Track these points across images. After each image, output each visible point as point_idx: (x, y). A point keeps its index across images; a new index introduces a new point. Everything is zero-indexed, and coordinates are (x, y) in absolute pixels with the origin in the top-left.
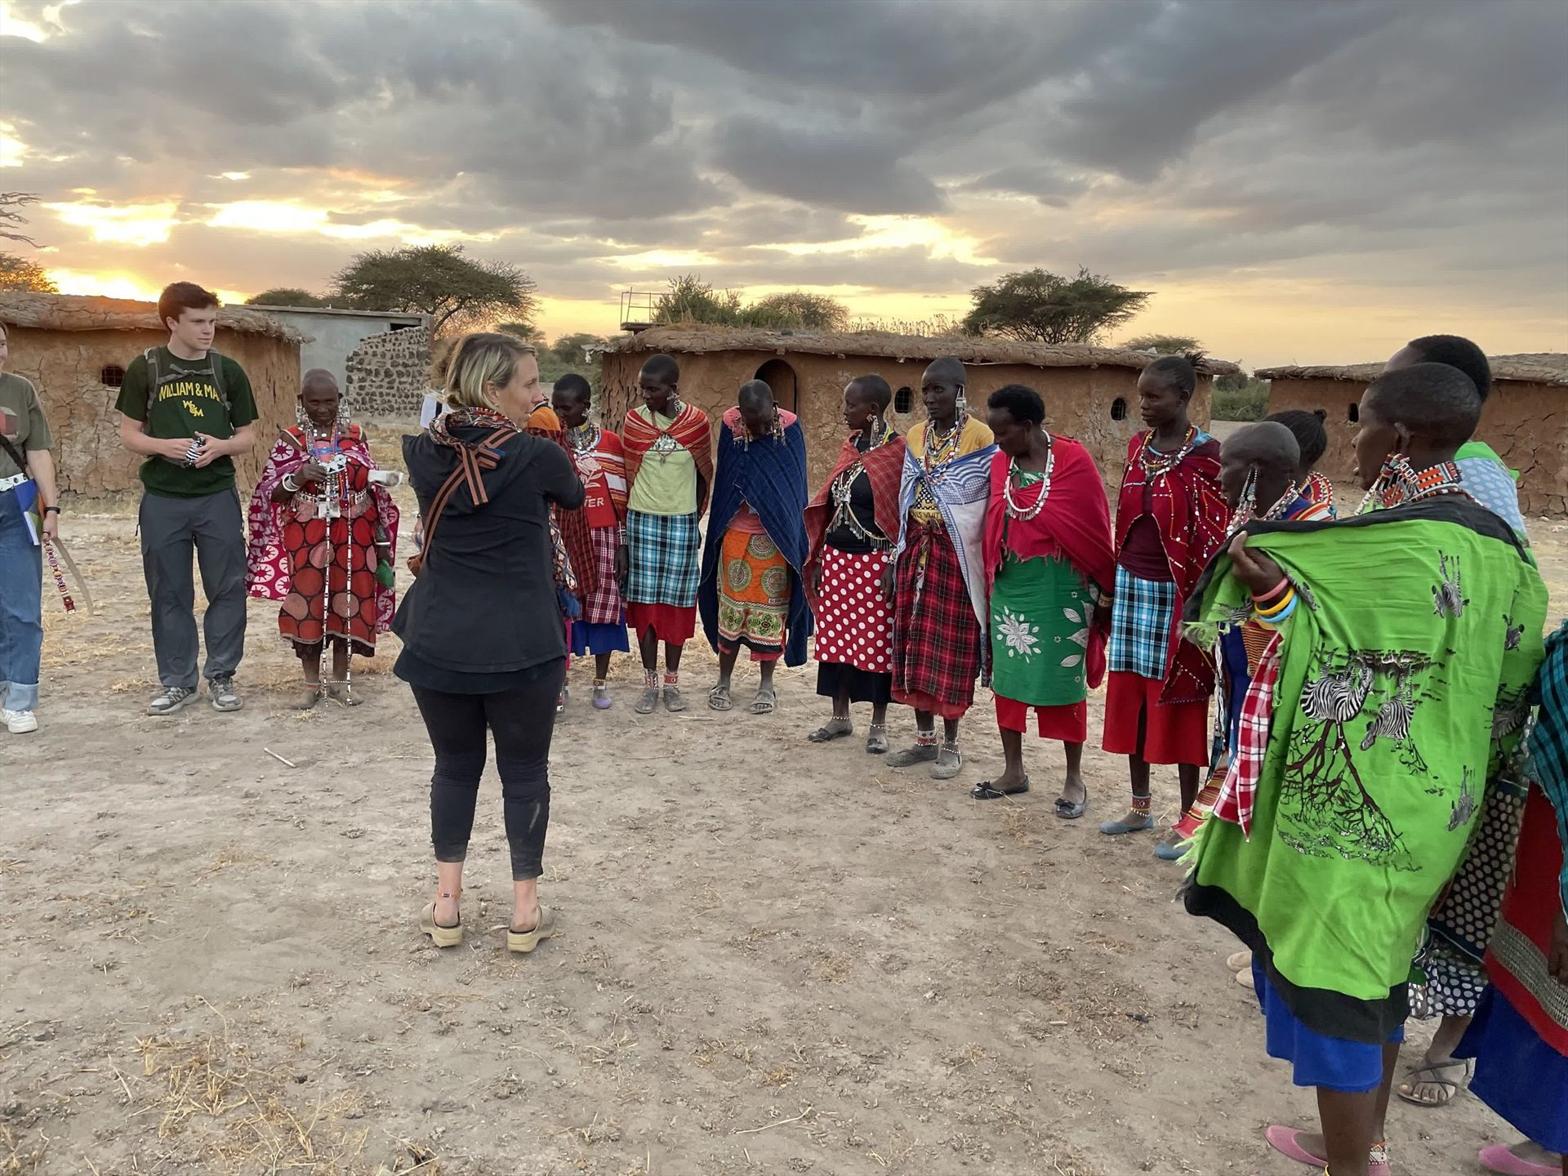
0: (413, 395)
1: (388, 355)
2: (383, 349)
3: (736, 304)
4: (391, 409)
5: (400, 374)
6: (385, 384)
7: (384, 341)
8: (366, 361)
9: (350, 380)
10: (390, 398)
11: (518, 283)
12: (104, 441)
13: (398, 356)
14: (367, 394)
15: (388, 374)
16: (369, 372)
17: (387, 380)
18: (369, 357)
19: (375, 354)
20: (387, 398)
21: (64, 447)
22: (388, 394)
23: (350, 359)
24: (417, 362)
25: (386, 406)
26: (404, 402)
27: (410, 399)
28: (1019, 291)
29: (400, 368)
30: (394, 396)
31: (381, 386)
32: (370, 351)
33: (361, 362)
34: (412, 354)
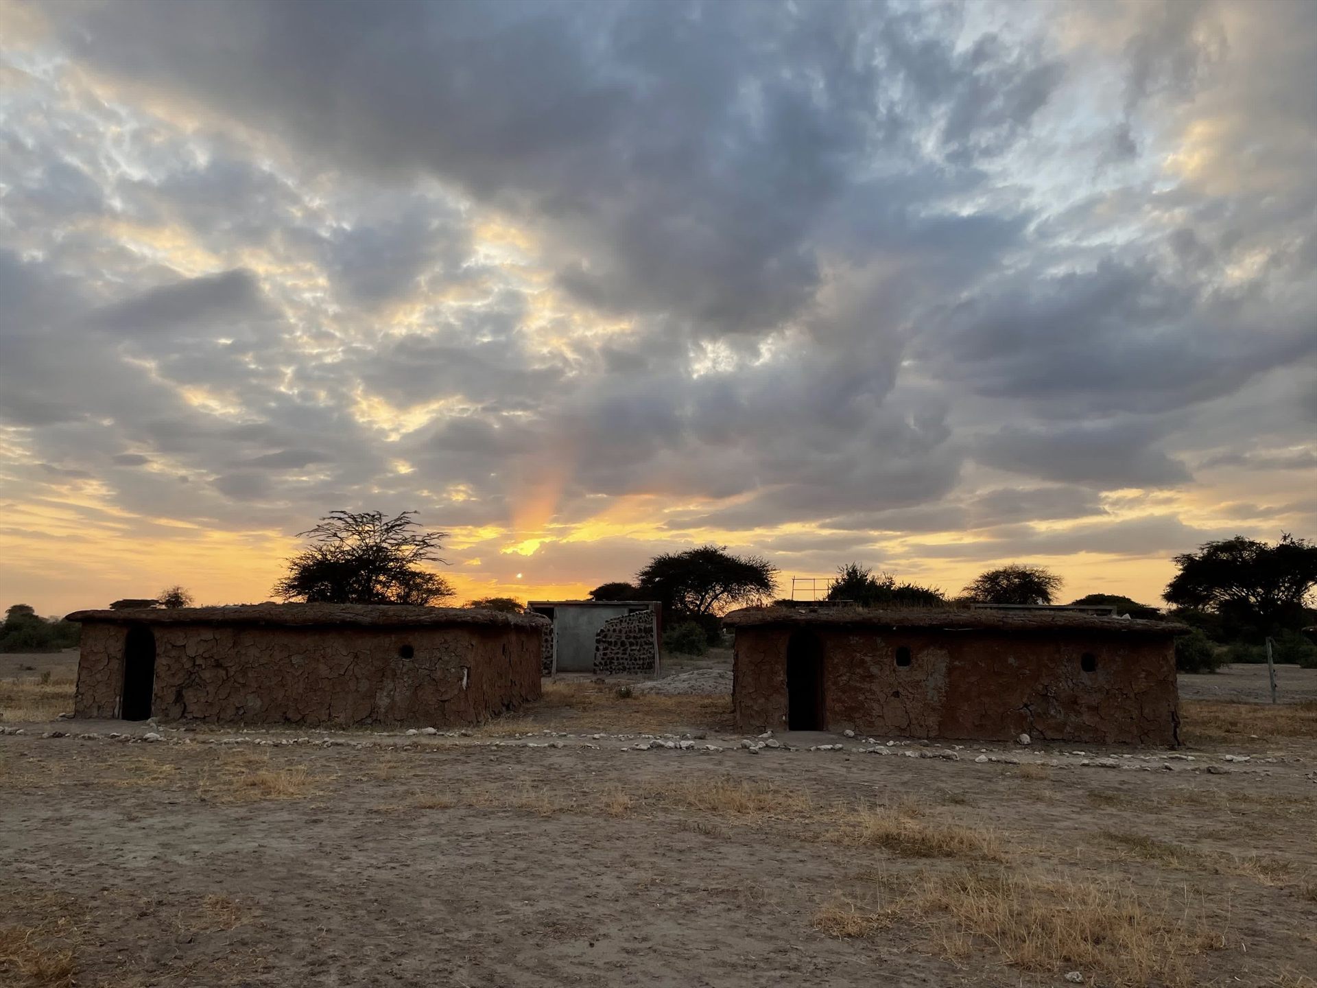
0: (640, 659)
1: (624, 631)
2: (620, 627)
3: (892, 583)
4: (624, 669)
5: (631, 644)
6: (620, 651)
7: (621, 621)
8: (609, 636)
9: (597, 649)
10: (624, 661)
11: (767, 570)
12: (398, 690)
13: (630, 632)
14: (608, 658)
15: (623, 644)
16: (610, 643)
17: (622, 648)
18: (611, 632)
19: (614, 630)
20: (621, 661)
21: (378, 694)
22: (622, 659)
23: (598, 635)
24: (644, 635)
25: (620, 667)
26: (633, 664)
27: (638, 662)
28: (1224, 556)
29: (632, 640)
30: (626, 659)
31: (618, 653)
32: (612, 629)
33: (605, 636)
34: (640, 630)
